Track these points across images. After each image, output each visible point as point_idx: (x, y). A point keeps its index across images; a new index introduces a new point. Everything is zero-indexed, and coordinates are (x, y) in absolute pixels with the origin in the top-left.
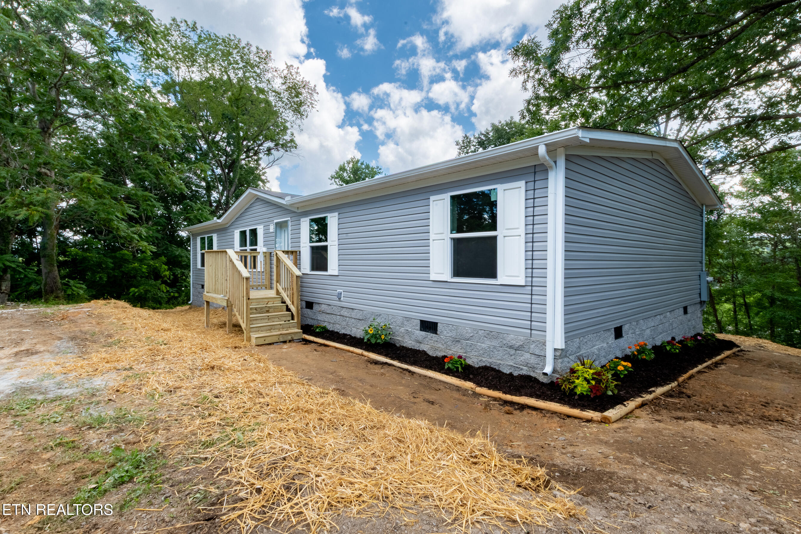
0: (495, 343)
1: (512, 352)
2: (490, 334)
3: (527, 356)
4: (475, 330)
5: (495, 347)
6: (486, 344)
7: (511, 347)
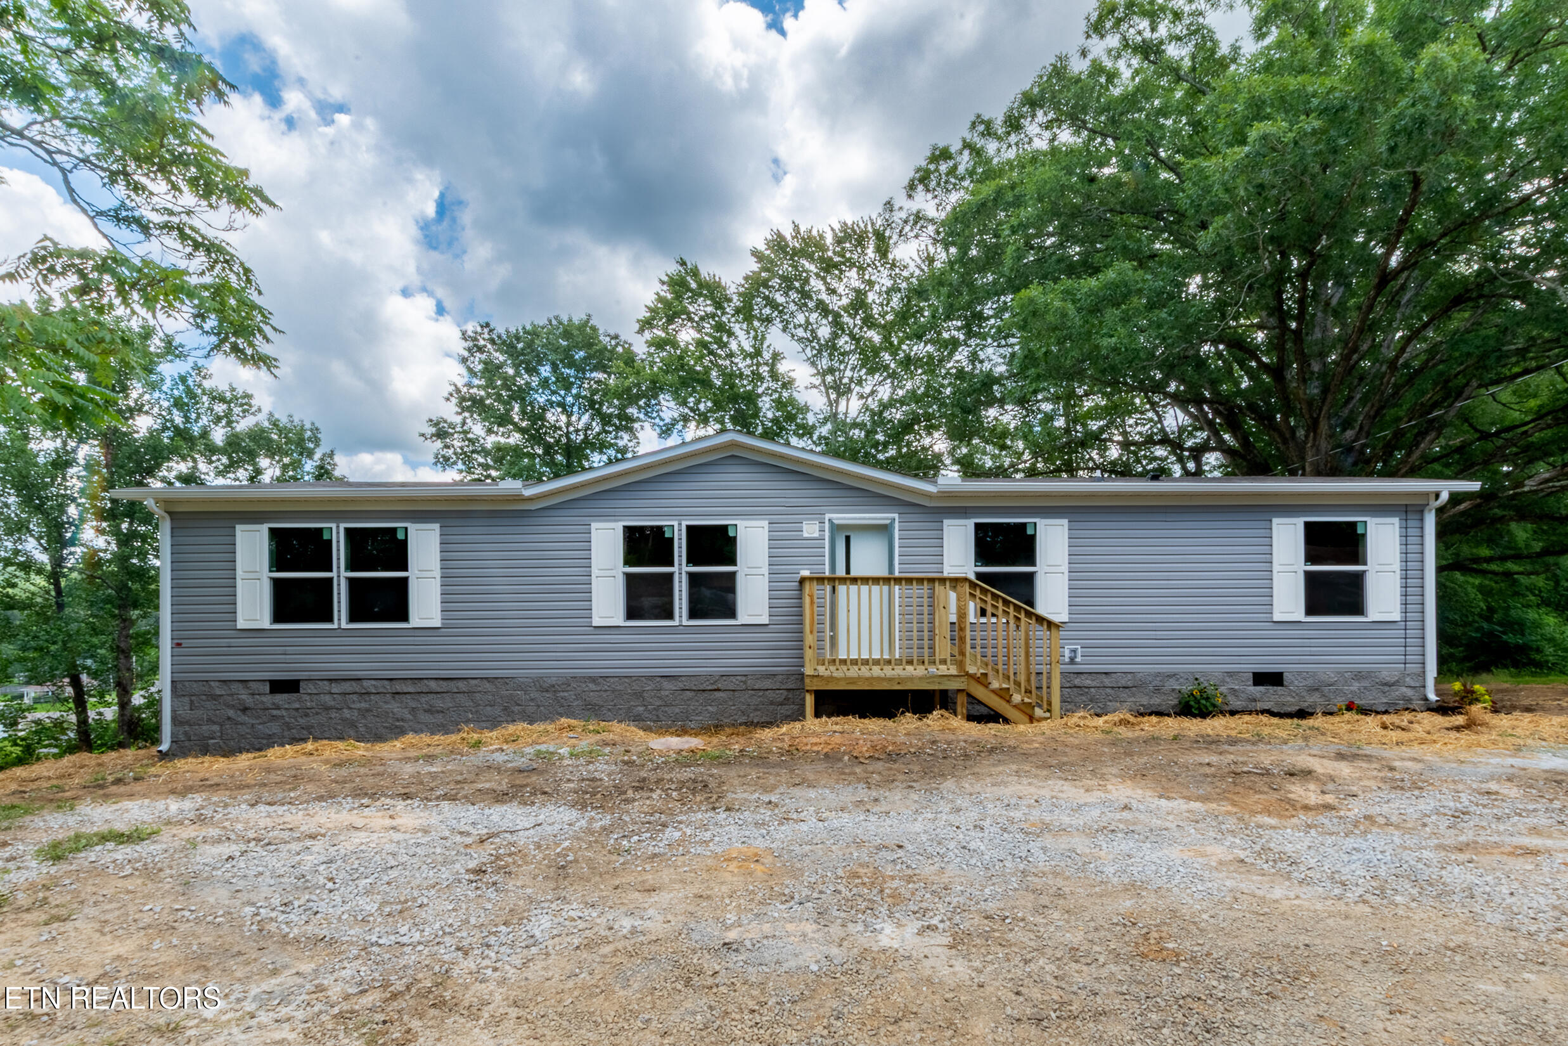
0: (1366, 683)
1: (1386, 688)
2: (1358, 676)
3: (1404, 689)
4: (1339, 673)
5: (1365, 688)
6: (1355, 686)
7: (1386, 684)
